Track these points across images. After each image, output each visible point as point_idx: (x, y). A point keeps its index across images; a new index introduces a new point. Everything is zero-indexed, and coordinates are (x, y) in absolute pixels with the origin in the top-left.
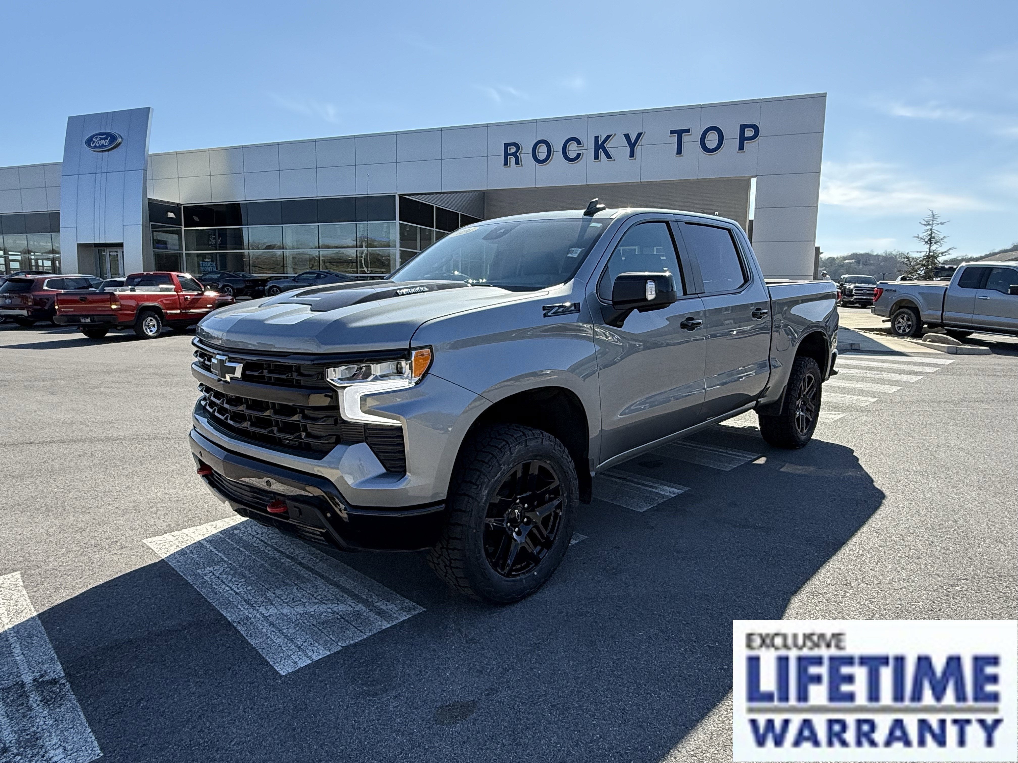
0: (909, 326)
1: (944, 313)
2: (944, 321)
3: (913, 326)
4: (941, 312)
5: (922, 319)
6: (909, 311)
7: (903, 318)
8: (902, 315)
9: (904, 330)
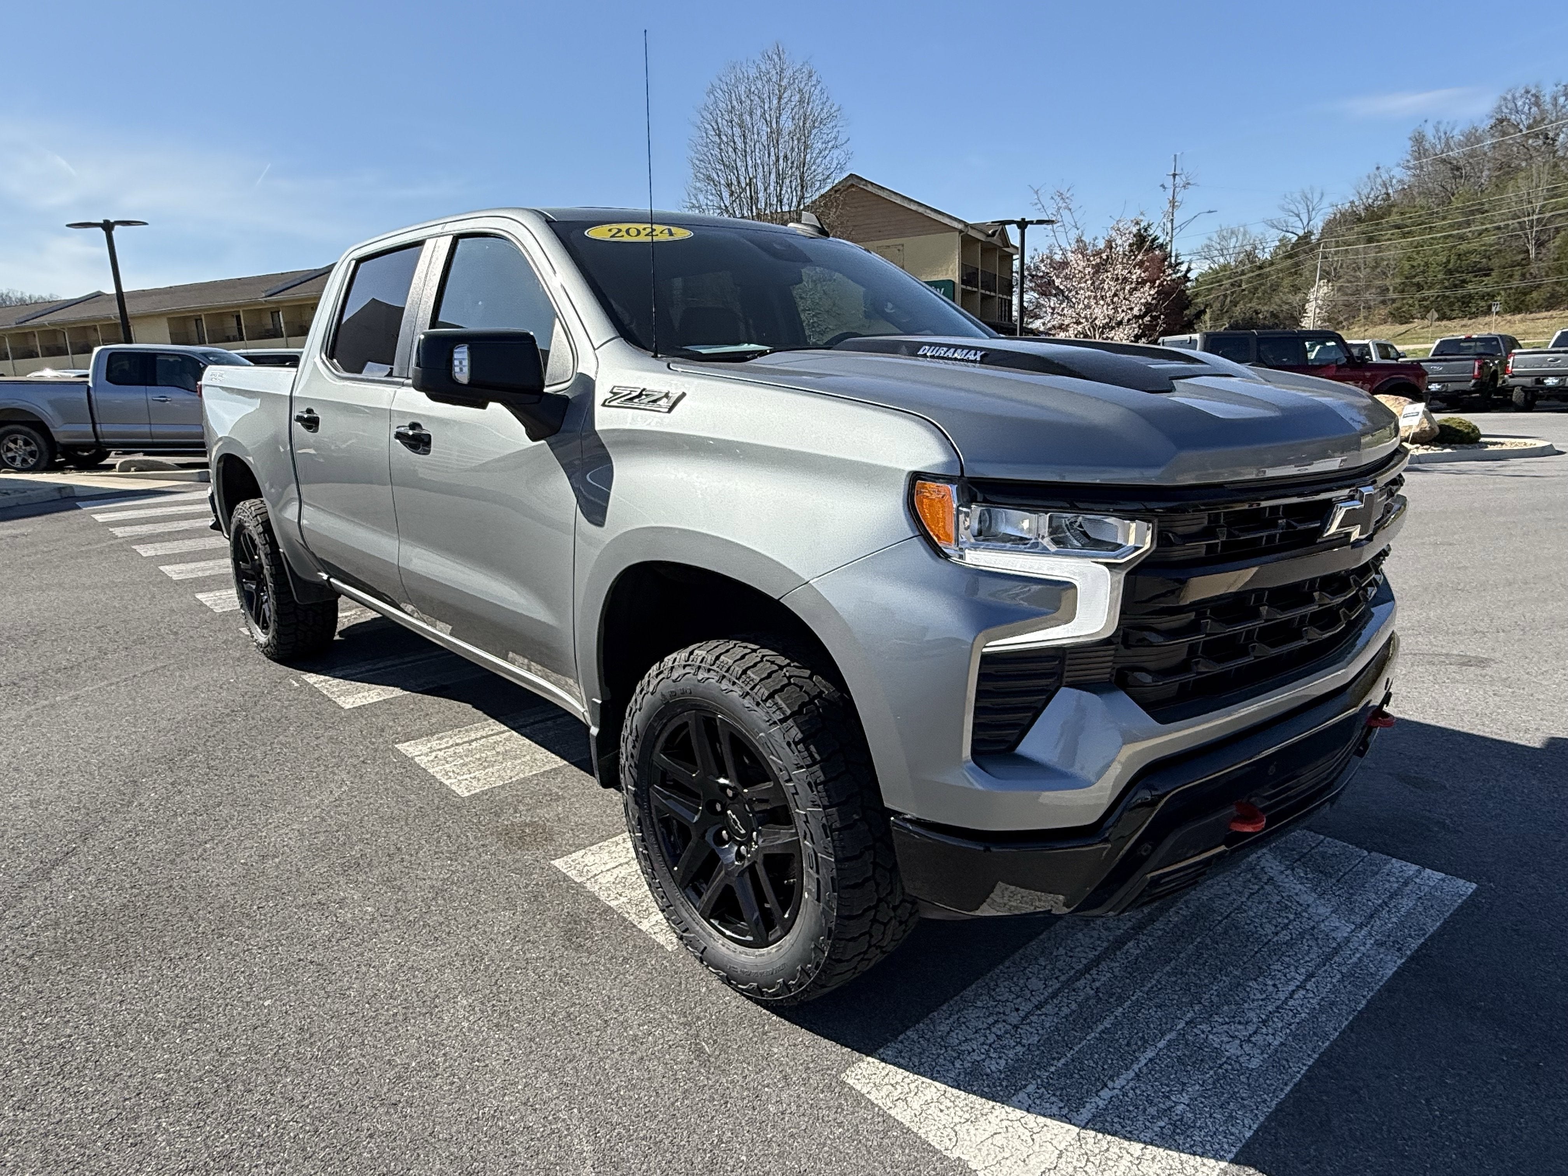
0: (32, 454)
1: (98, 426)
2: (101, 440)
3: (41, 453)
4: (91, 425)
5: (56, 439)
6: (26, 429)
7: (15, 442)
8: (13, 437)
9: (24, 461)
